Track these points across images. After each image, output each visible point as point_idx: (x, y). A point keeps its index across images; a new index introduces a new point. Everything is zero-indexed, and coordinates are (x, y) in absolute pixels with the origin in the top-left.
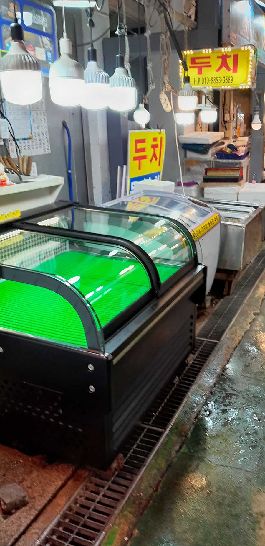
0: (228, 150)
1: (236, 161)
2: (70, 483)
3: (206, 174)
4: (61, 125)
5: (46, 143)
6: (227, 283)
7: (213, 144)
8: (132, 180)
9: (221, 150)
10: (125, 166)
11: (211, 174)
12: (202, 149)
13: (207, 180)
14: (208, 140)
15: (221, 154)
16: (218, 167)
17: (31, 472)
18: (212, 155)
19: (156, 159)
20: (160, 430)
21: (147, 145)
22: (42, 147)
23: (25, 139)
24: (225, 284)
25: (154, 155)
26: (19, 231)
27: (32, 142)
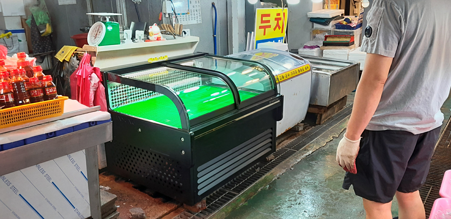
0: (345, 23)
1: (350, 31)
2: (172, 213)
3: (326, 40)
4: (211, 5)
5: (199, 17)
6: (319, 115)
7: (333, 18)
8: (258, 42)
9: (339, 23)
10: (253, 32)
11: (329, 40)
12: (325, 21)
13: (325, 44)
14: (328, 15)
15: (338, 26)
16: (336, 35)
17: (151, 205)
18: (332, 26)
19: (279, 28)
20: (236, 193)
21: (272, 19)
22: (196, 19)
23: (184, 14)
24: (317, 116)
25: (278, 25)
26: (166, 68)
27: (189, 16)
